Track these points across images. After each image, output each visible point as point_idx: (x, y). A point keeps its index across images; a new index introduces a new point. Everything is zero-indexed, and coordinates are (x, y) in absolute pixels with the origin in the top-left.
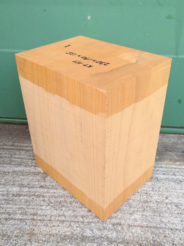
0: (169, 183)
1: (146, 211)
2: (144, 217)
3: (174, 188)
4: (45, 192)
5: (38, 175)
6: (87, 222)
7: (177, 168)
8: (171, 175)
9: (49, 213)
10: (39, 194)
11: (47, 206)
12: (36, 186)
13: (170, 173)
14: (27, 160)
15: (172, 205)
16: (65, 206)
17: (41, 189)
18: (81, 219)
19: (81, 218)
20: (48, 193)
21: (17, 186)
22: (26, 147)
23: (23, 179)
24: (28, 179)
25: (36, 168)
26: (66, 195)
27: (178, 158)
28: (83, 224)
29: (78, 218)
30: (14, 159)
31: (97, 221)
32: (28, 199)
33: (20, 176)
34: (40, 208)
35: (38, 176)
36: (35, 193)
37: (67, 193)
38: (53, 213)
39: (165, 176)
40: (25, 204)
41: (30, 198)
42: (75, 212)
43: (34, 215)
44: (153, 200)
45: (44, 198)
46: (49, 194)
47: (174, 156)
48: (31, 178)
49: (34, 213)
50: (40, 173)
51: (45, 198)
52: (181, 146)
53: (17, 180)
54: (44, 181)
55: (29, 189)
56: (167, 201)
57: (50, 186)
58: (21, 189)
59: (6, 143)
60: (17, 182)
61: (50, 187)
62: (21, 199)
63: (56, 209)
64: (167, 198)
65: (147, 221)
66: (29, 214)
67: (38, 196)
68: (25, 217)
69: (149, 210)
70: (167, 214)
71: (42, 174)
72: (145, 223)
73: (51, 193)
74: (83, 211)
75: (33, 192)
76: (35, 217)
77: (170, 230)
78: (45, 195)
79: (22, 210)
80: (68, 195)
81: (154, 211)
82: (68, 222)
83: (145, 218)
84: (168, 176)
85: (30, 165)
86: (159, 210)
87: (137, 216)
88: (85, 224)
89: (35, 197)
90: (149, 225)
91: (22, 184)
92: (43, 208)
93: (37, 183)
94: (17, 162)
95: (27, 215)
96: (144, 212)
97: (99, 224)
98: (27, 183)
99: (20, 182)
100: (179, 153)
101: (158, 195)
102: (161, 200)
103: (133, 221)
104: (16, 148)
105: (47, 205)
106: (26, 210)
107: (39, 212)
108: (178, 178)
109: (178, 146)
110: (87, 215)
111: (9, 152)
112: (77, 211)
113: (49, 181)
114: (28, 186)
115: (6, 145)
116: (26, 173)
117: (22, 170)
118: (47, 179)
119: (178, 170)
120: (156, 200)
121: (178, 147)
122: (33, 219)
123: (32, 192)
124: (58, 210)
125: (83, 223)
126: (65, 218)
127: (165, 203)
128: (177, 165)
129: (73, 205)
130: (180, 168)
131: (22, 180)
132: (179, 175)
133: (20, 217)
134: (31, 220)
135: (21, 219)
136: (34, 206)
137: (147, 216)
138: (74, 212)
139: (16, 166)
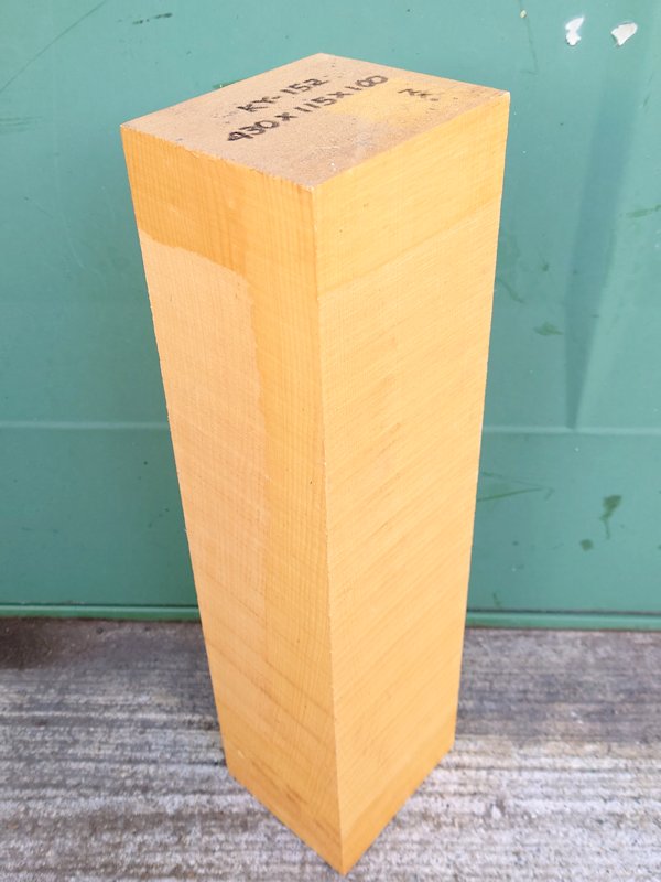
0: (564, 829)
7: (586, 767)
8: (570, 800)
12: (158, 871)
13: (566, 790)
14: (117, 766)
22: (107, 708)
30: (74, 765)
39: (551, 805)
47: (575, 719)
54: (178, 847)
57: (201, 866)
59: (39, 696)
61: (201, 871)
71: (172, 819)
84: (560, 805)
85: (129, 782)
94: (86, 776)
98: (128, 860)
99: (106, 856)
104: (75, 715)
108: (592, 809)
111: (54, 733)
113: (196, 848)
114: (132, 871)
115: (41, 707)
117: (104, 808)
118: (188, 838)
119: (591, 775)
128: (586, 756)
130: (595, 767)
132: (592, 798)
139: (83, 791)
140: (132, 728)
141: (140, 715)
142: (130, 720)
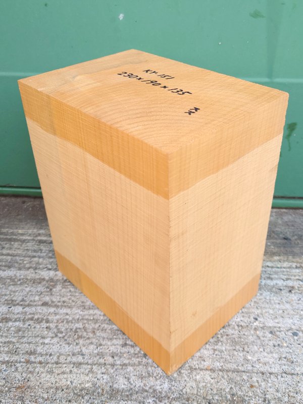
0: (261, 292)
1: (220, 343)
2: (217, 352)
3: (268, 301)
4: (50, 312)
5: (40, 283)
6: (120, 365)
7: (274, 266)
8: (265, 279)
9: (56, 350)
10: (40, 316)
11: (52, 338)
12: (35, 303)
14: (22, 258)
15: (265, 331)
16: (84, 337)
17: (45, 309)
18: (110, 360)
19: (111, 358)
20: (56, 314)
21: (4, 304)
22: (22, 235)
23: (14, 292)
24: (22, 290)
25: (37, 271)
26: (87, 317)
27: (276, 250)
28: (113, 369)
29: (105, 358)
31: (137, 363)
32: (21, 326)
33: (10, 285)
34: (41, 341)
35: (40, 285)
36: (33, 316)
37: (87, 315)
38: (62, 351)
40: (15, 335)
41: (24, 325)
42: (101, 347)
43: (31, 353)
44: (234, 323)
45: (48, 324)
46: (58, 317)
47: (270, 246)
48: (28, 289)
49: (31, 351)
50: (44, 279)
51: (51, 325)
52: (283, 228)
53: (3, 293)
54: (49, 293)
55: (23, 308)
56: (256, 323)
57: (59, 302)
58: (10, 309)
60: (3, 297)
61: (60, 304)
62: (10, 326)
63: (68, 344)
64: (256, 319)
65: (222, 360)
66: (22, 352)
67: (39, 321)
68: (15, 358)
69: (225, 341)
70: (255, 347)
71: (47, 281)
72: (218, 364)
73: (61, 314)
74: (115, 345)
75: (30, 314)
76: (32, 358)
77: (260, 375)
78: (50, 318)
79: (11, 346)
80: (89, 318)
81: (234, 342)
82: (89, 365)
83: (219, 355)
85: (28, 266)
86: (242, 340)
87: (206, 352)
88: (116, 367)
89: (33, 322)
90: (224, 367)
91: (13, 301)
92: (46, 341)
93: (37, 298)
94: (5, 262)
95: (18, 354)
96: (217, 345)
97: (140, 367)
98: (20, 298)
99: (9, 296)
100: (279, 241)
101: (243, 314)
102: (245, 323)
103: (198, 361)
104: (5, 237)
105: (54, 336)
106: (17, 346)
107: (39, 349)
108: (276, 284)
109: (277, 229)
110: (121, 353)
112: (104, 345)
113: (58, 294)
114: (21, 303)
116: (20, 280)
117: (12, 275)
118: (54, 290)
119: (277, 269)
120: (237, 323)
121: (276, 231)
122: (28, 362)
123: (28, 314)
124: (71, 344)
125: (113, 365)
126: (84, 358)
127: (253, 327)
128: (274, 261)
129: (98, 334)
130: (279, 266)
131: (12, 293)
132: (277, 279)
133: (7, 359)
134: (24, 362)
135: (8, 362)
136: (31, 338)
137: (221, 351)
138: (99, 348)
139: (3, 268)
140: (34, 243)
141: (39, 238)
142: (33, 240)
